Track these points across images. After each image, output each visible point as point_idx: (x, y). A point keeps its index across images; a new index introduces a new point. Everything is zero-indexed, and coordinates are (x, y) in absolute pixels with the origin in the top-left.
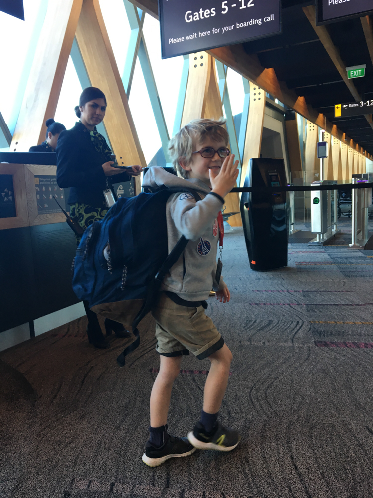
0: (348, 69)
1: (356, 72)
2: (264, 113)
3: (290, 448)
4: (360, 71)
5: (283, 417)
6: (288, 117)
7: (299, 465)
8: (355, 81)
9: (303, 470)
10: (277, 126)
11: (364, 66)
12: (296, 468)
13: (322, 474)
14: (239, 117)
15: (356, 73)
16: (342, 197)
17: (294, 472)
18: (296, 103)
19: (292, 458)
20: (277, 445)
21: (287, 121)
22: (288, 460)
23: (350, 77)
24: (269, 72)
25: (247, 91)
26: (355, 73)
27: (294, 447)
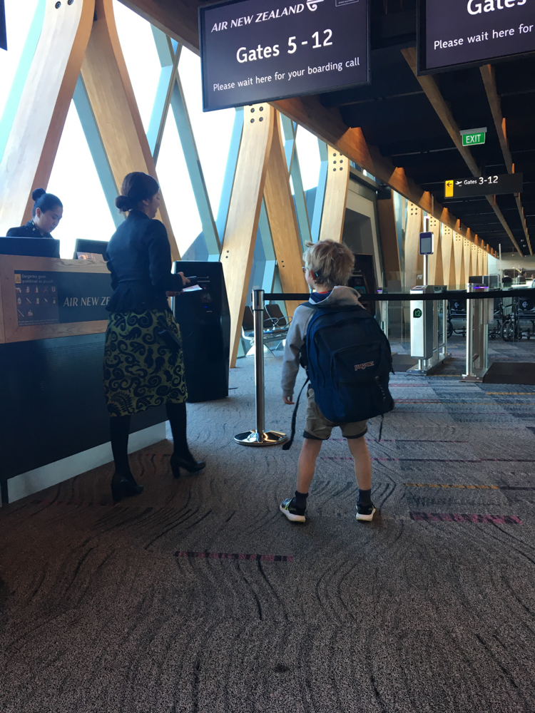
0: (462, 133)
1: (474, 137)
2: (348, 189)
3: (370, 665)
4: (479, 135)
5: (361, 621)
6: (381, 195)
7: (381, 690)
8: (473, 149)
9: (387, 698)
10: (365, 207)
11: (485, 130)
12: (377, 694)
13: (413, 702)
14: (312, 193)
15: (474, 139)
16: (454, 308)
17: (373, 700)
18: (392, 177)
19: (373, 680)
20: (352, 661)
21: (379, 201)
22: (366, 683)
23: (465, 143)
24: (354, 133)
25: (324, 157)
26: (472, 138)
27: (375, 664)
